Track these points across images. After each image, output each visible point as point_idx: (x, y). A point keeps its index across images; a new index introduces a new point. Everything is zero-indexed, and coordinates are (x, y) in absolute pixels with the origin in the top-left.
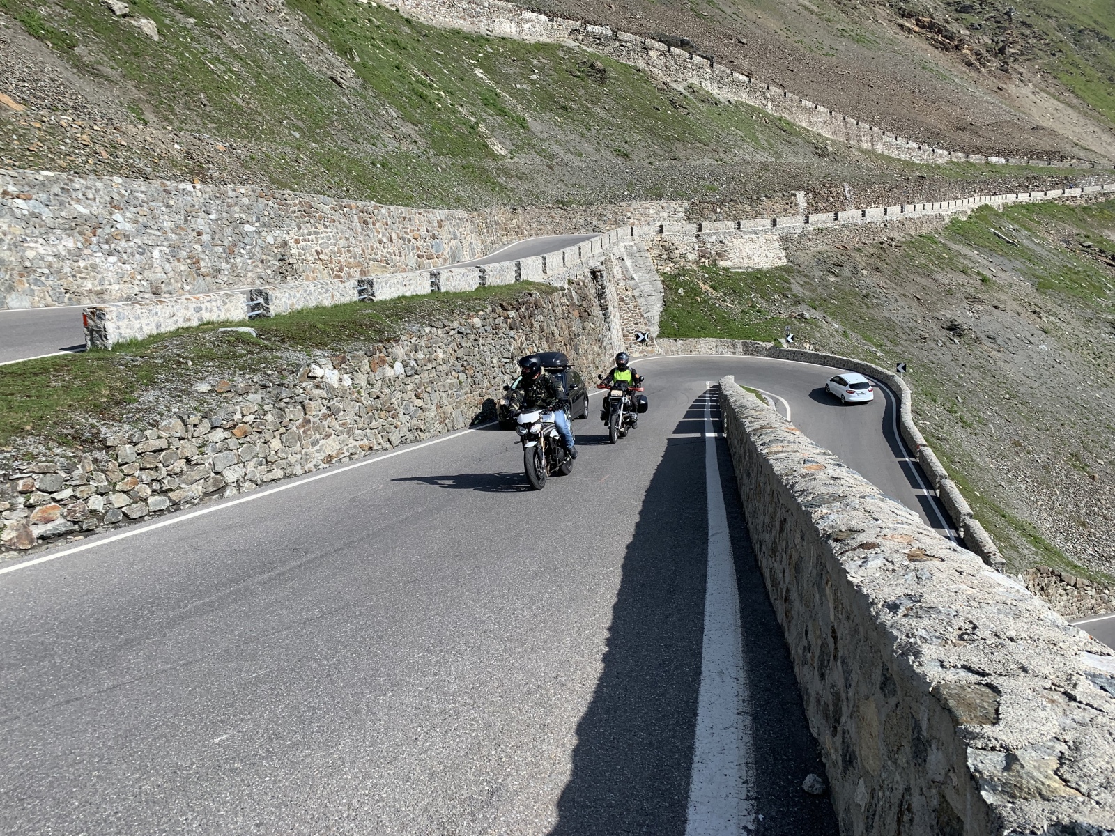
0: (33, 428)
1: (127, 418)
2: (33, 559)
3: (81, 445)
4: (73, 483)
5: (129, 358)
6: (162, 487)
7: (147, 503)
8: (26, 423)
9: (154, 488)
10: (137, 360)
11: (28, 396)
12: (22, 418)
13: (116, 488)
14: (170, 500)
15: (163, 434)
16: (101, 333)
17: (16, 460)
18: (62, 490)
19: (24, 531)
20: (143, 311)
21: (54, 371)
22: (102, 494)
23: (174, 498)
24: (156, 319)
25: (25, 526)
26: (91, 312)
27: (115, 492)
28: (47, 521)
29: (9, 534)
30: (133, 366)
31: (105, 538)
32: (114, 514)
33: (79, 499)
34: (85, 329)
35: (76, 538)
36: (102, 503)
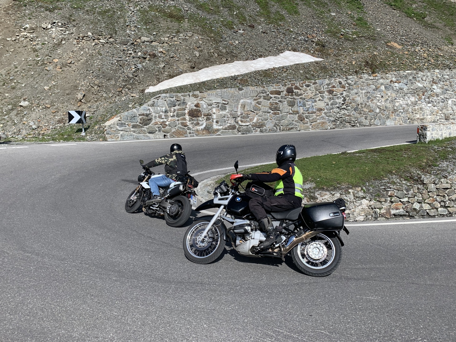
0: (396, 172)
1: (433, 172)
2: (390, 222)
3: (413, 181)
4: (409, 196)
5: (436, 147)
6: (445, 205)
7: (438, 210)
8: (393, 170)
9: (442, 204)
10: (439, 148)
11: (395, 160)
12: (392, 168)
13: (425, 201)
14: (448, 211)
15: (449, 181)
16: (424, 136)
17: (389, 183)
18: (404, 198)
19: (388, 210)
20: (444, 127)
21: (405, 150)
22: (419, 203)
23: (450, 211)
24: (449, 130)
25: (389, 209)
26: (421, 127)
27: (425, 203)
28: (397, 209)
29: (383, 211)
30: (438, 151)
31: (419, 221)
32: (423, 212)
33: (410, 203)
34: (417, 134)
35: (407, 218)
36: (419, 206)
